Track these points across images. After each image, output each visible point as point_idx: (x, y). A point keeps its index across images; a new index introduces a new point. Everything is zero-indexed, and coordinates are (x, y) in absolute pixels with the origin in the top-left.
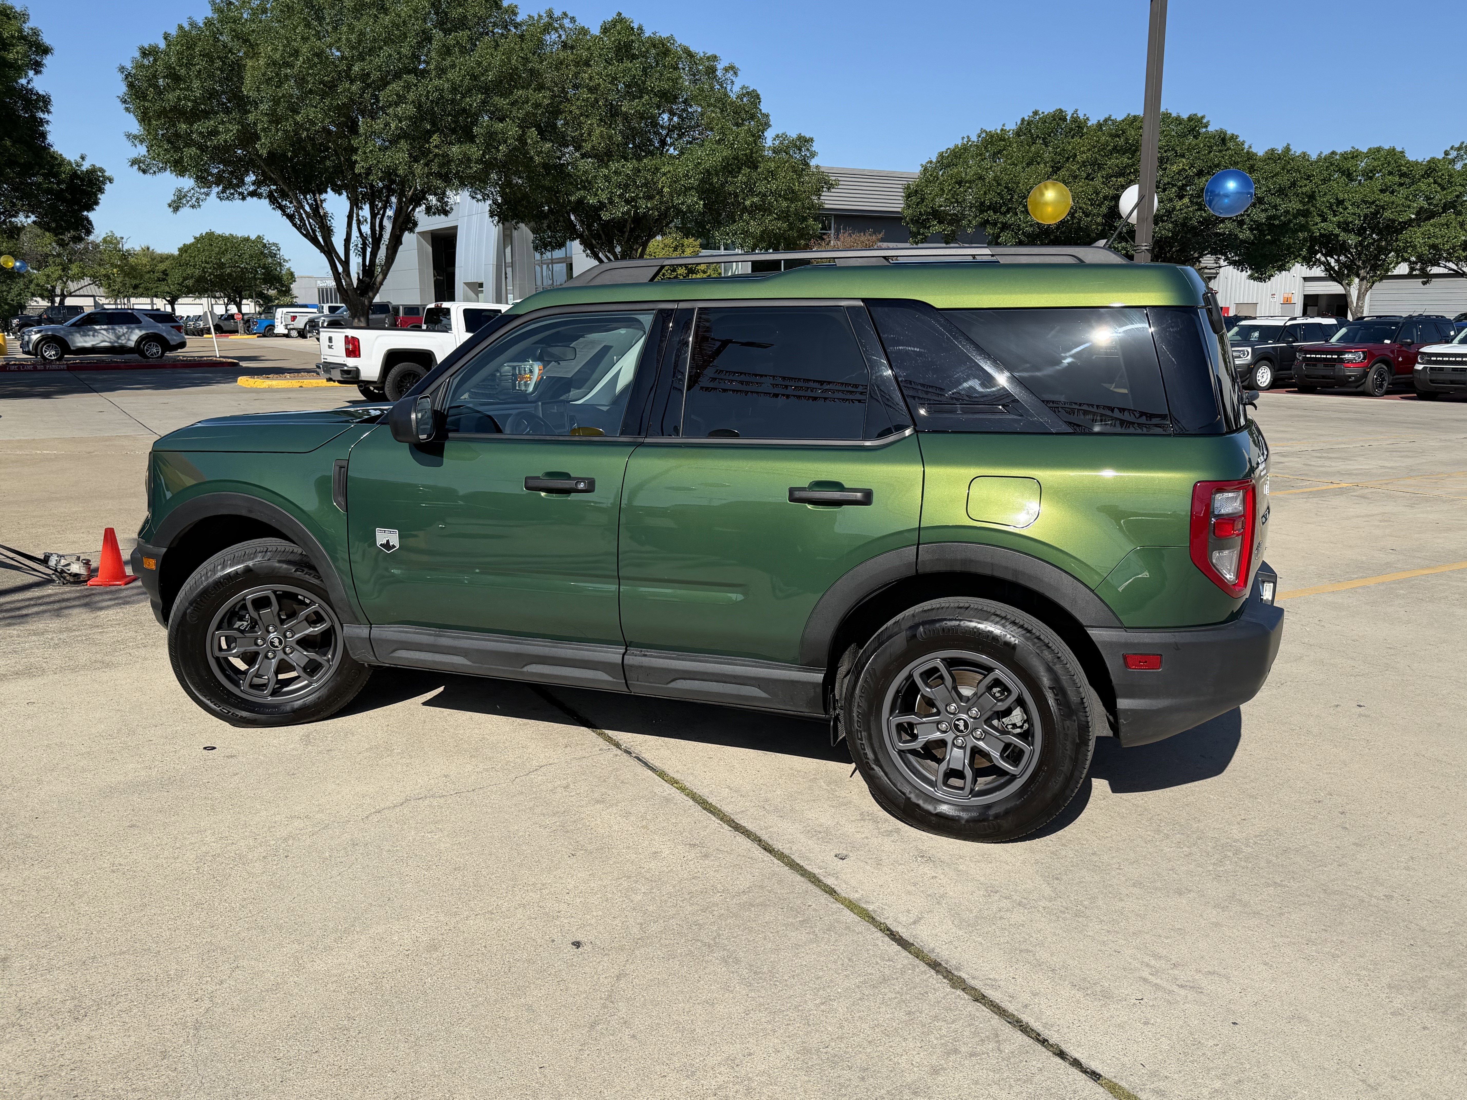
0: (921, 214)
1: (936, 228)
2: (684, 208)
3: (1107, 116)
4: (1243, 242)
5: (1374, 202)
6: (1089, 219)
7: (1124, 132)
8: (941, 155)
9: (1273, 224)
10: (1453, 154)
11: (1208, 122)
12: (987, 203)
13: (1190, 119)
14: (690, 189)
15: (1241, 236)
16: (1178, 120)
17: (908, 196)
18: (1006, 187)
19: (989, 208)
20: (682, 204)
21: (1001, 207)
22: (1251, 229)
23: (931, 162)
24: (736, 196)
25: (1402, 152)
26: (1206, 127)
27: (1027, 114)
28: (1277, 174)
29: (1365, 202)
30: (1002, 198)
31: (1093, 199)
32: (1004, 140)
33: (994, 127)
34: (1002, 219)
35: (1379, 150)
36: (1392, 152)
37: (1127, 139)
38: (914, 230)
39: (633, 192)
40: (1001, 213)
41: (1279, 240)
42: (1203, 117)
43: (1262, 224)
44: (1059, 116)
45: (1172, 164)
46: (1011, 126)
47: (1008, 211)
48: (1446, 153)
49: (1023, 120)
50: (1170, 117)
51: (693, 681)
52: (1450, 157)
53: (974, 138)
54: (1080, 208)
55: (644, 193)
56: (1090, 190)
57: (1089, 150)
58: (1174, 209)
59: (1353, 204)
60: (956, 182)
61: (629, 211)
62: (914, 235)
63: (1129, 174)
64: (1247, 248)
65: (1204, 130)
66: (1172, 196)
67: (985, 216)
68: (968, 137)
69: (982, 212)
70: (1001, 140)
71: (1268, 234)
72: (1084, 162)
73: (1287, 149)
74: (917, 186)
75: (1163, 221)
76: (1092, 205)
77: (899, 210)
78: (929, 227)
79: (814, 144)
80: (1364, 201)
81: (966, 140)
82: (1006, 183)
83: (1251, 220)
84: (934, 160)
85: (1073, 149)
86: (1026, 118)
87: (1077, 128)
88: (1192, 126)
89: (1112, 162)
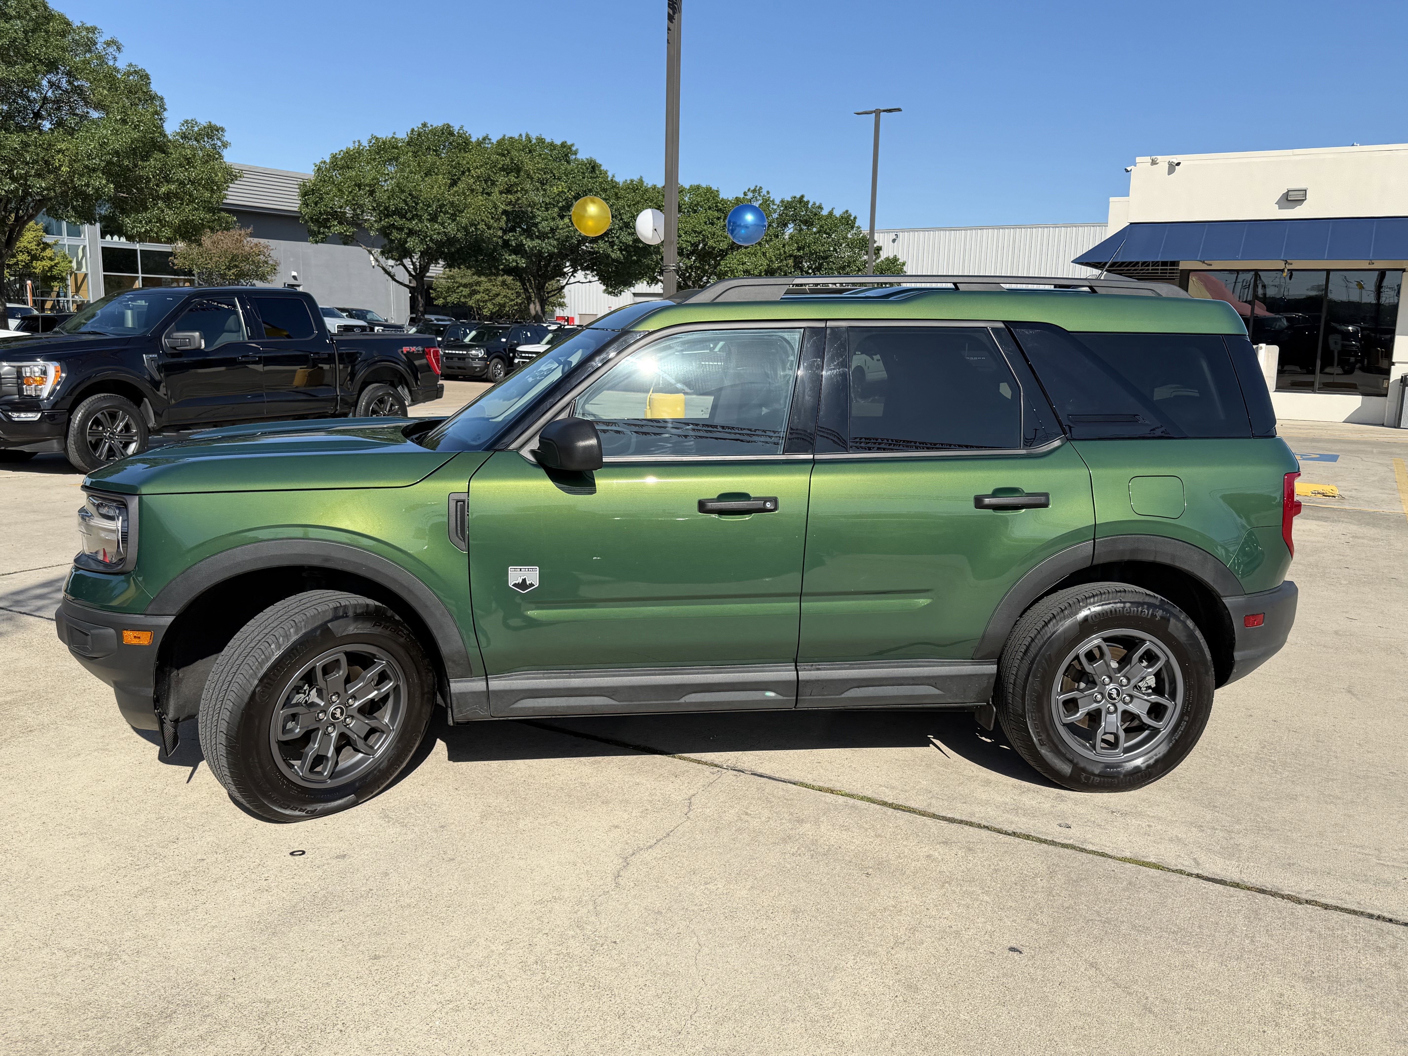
0: (320, 213)
1: (337, 228)
2: (90, 191)
3: (485, 135)
4: (613, 260)
5: (701, 232)
6: (492, 232)
7: (509, 153)
8: (334, 157)
9: (638, 247)
10: (750, 195)
11: (577, 150)
12: (392, 208)
13: (563, 145)
14: (94, 170)
15: (613, 256)
16: (552, 146)
17: (305, 195)
18: (410, 195)
19: (394, 213)
20: (87, 185)
21: (406, 213)
22: (621, 250)
23: (325, 162)
24: (149, 180)
25: (717, 191)
26: (576, 154)
27: (417, 125)
28: (638, 202)
29: (695, 232)
30: (407, 205)
31: (493, 213)
32: (397, 148)
33: (384, 134)
34: (409, 225)
35: (698, 187)
36: (709, 190)
37: (512, 159)
38: (316, 229)
39: (23, 169)
40: (407, 219)
41: (641, 261)
42: (572, 145)
43: (629, 245)
44: (447, 131)
45: (551, 186)
46: (402, 135)
47: (412, 218)
48: (745, 194)
49: (413, 130)
50: (544, 142)
51: (866, 688)
52: (748, 197)
53: (365, 143)
54: (483, 220)
55: (37, 170)
56: (490, 205)
57: (481, 166)
58: (557, 227)
59: (685, 233)
60: (355, 185)
61: (17, 189)
62: (314, 234)
63: (516, 192)
64: (616, 267)
65: (574, 157)
66: (555, 215)
67: (391, 220)
68: (359, 142)
69: (387, 216)
70: (393, 148)
71: (635, 255)
72: (478, 177)
73: (641, 181)
74: (314, 184)
75: (548, 238)
76: (492, 218)
77: (296, 209)
78: (330, 226)
79: (225, 134)
80: (693, 230)
81: (357, 144)
82: (410, 191)
83: (621, 242)
84: (328, 161)
85: (468, 163)
86: (416, 129)
87: (463, 144)
88: (565, 152)
89: (502, 179)
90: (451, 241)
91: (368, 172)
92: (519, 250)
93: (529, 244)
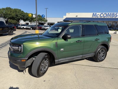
30: (6, 14)
51: (87, 56)
56: (14, 14)
87: (11, 9)
88: (20, 10)
89: (15, 12)
90: (11, 17)
91: (2, 11)
92: (17, 18)
93: (18, 17)
